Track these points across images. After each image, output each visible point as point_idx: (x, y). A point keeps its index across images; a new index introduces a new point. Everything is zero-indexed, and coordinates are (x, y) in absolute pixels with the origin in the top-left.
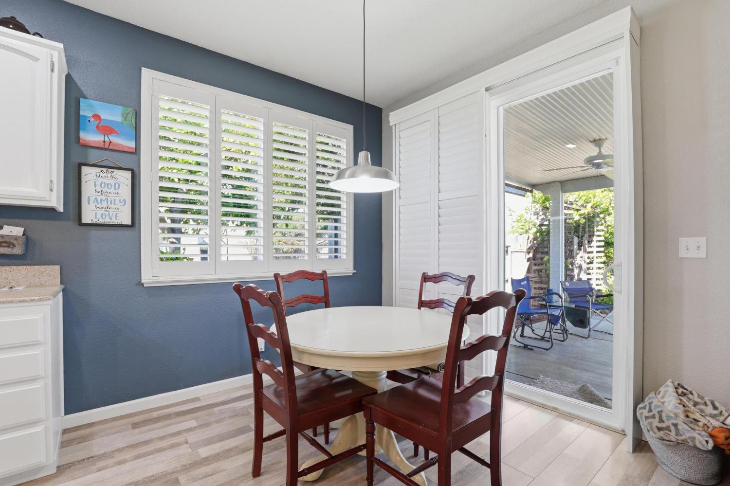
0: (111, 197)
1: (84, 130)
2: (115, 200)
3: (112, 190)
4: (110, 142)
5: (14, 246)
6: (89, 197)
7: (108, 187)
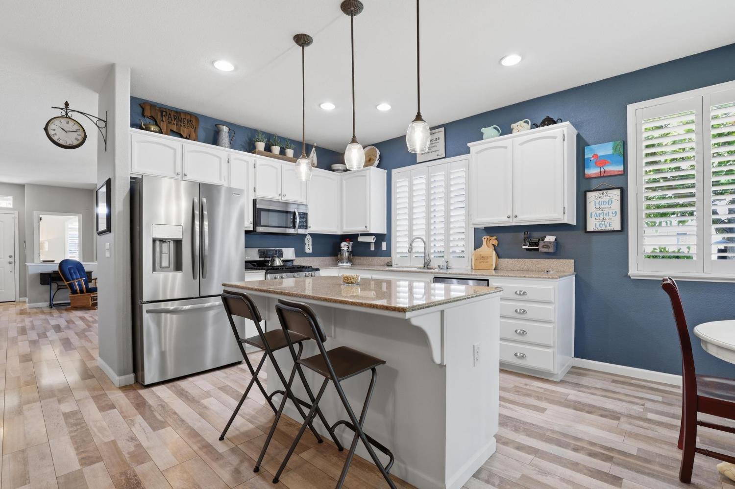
0: (606, 211)
1: (588, 167)
2: (609, 212)
3: (607, 206)
4: (605, 171)
5: (549, 247)
6: (591, 213)
7: (604, 204)
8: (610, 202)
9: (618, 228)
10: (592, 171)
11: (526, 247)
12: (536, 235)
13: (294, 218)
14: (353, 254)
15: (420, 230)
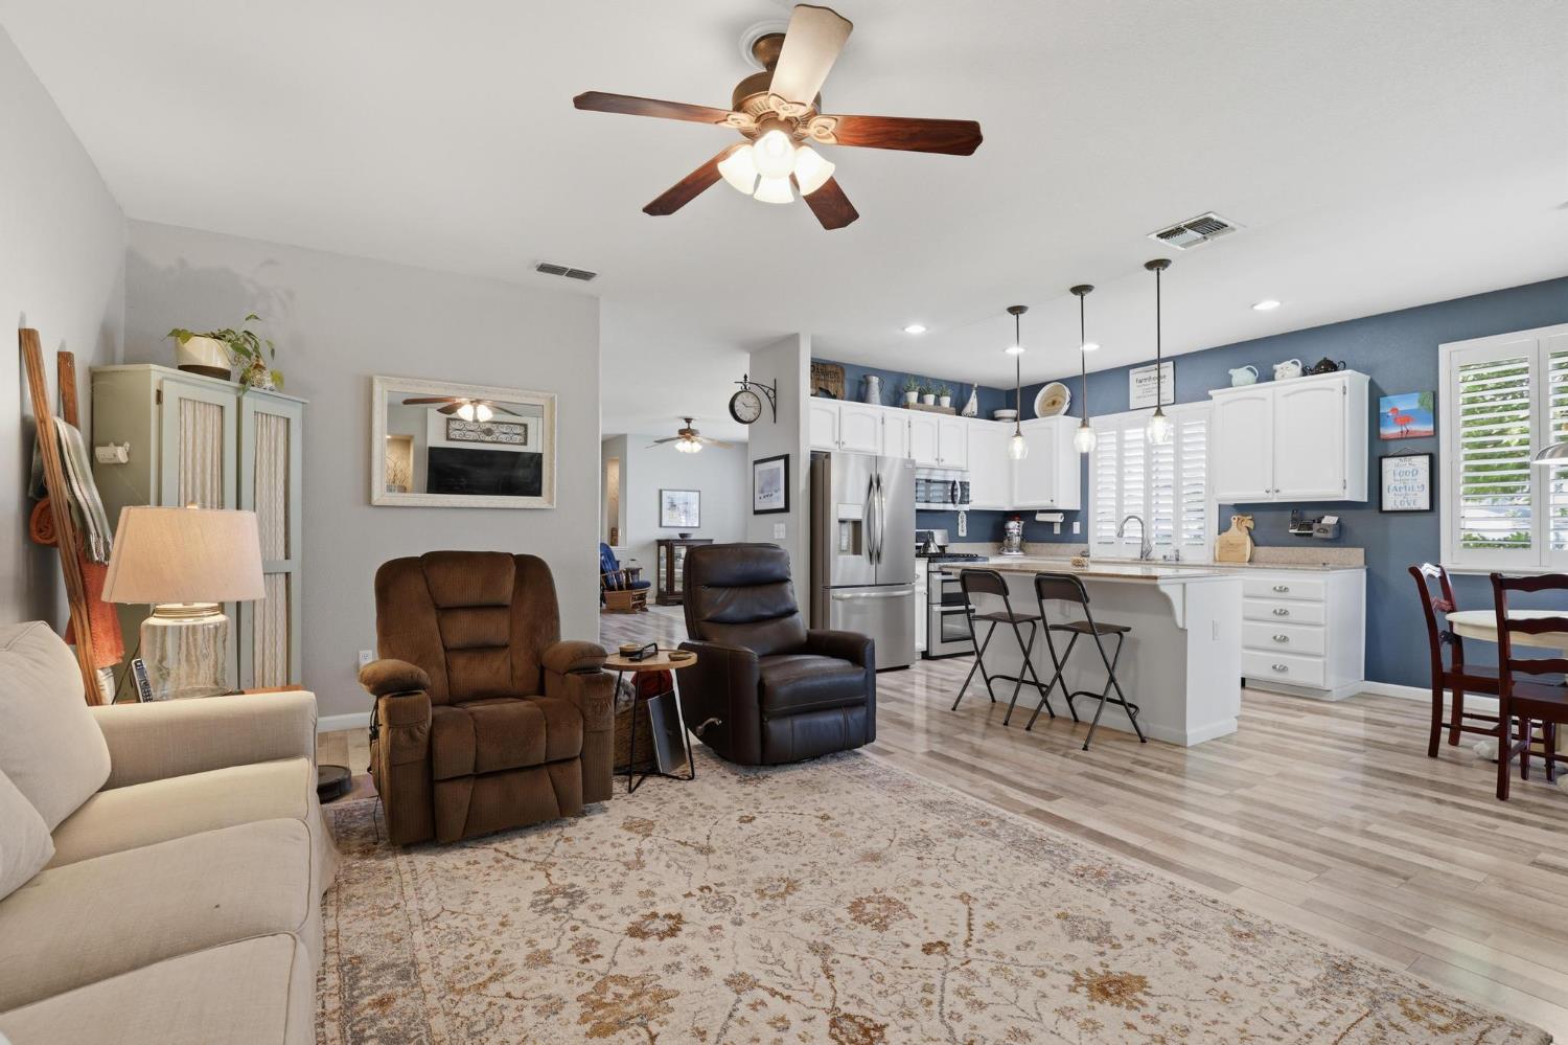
0: (1409, 484)
1: (1384, 425)
2: (1413, 486)
3: (1411, 477)
4: (1408, 431)
5: (1328, 532)
6: (1389, 487)
7: (1406, 474)
8: (1415, 472)
9: (1426, 506)
10: (1390, 431)
11: (1295, 531)
12: (1310, 515)
13: (953, 490)
14: (1026, 537)
15: (1134, 505)
